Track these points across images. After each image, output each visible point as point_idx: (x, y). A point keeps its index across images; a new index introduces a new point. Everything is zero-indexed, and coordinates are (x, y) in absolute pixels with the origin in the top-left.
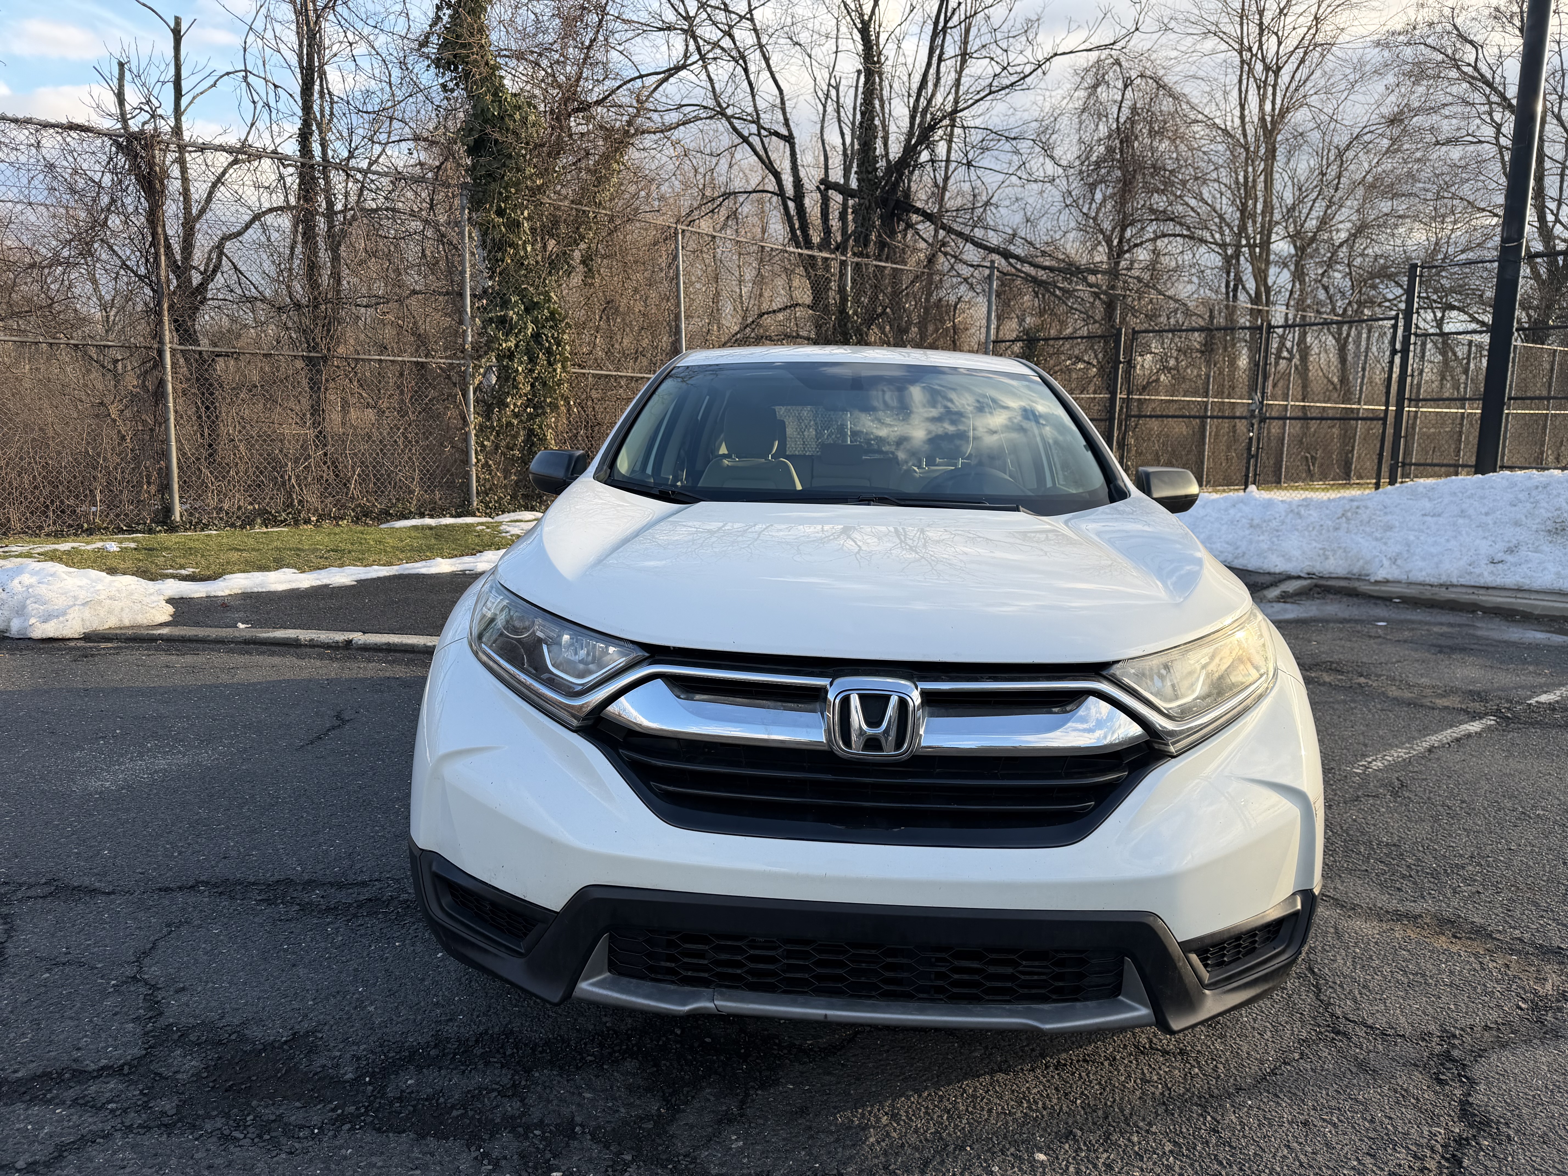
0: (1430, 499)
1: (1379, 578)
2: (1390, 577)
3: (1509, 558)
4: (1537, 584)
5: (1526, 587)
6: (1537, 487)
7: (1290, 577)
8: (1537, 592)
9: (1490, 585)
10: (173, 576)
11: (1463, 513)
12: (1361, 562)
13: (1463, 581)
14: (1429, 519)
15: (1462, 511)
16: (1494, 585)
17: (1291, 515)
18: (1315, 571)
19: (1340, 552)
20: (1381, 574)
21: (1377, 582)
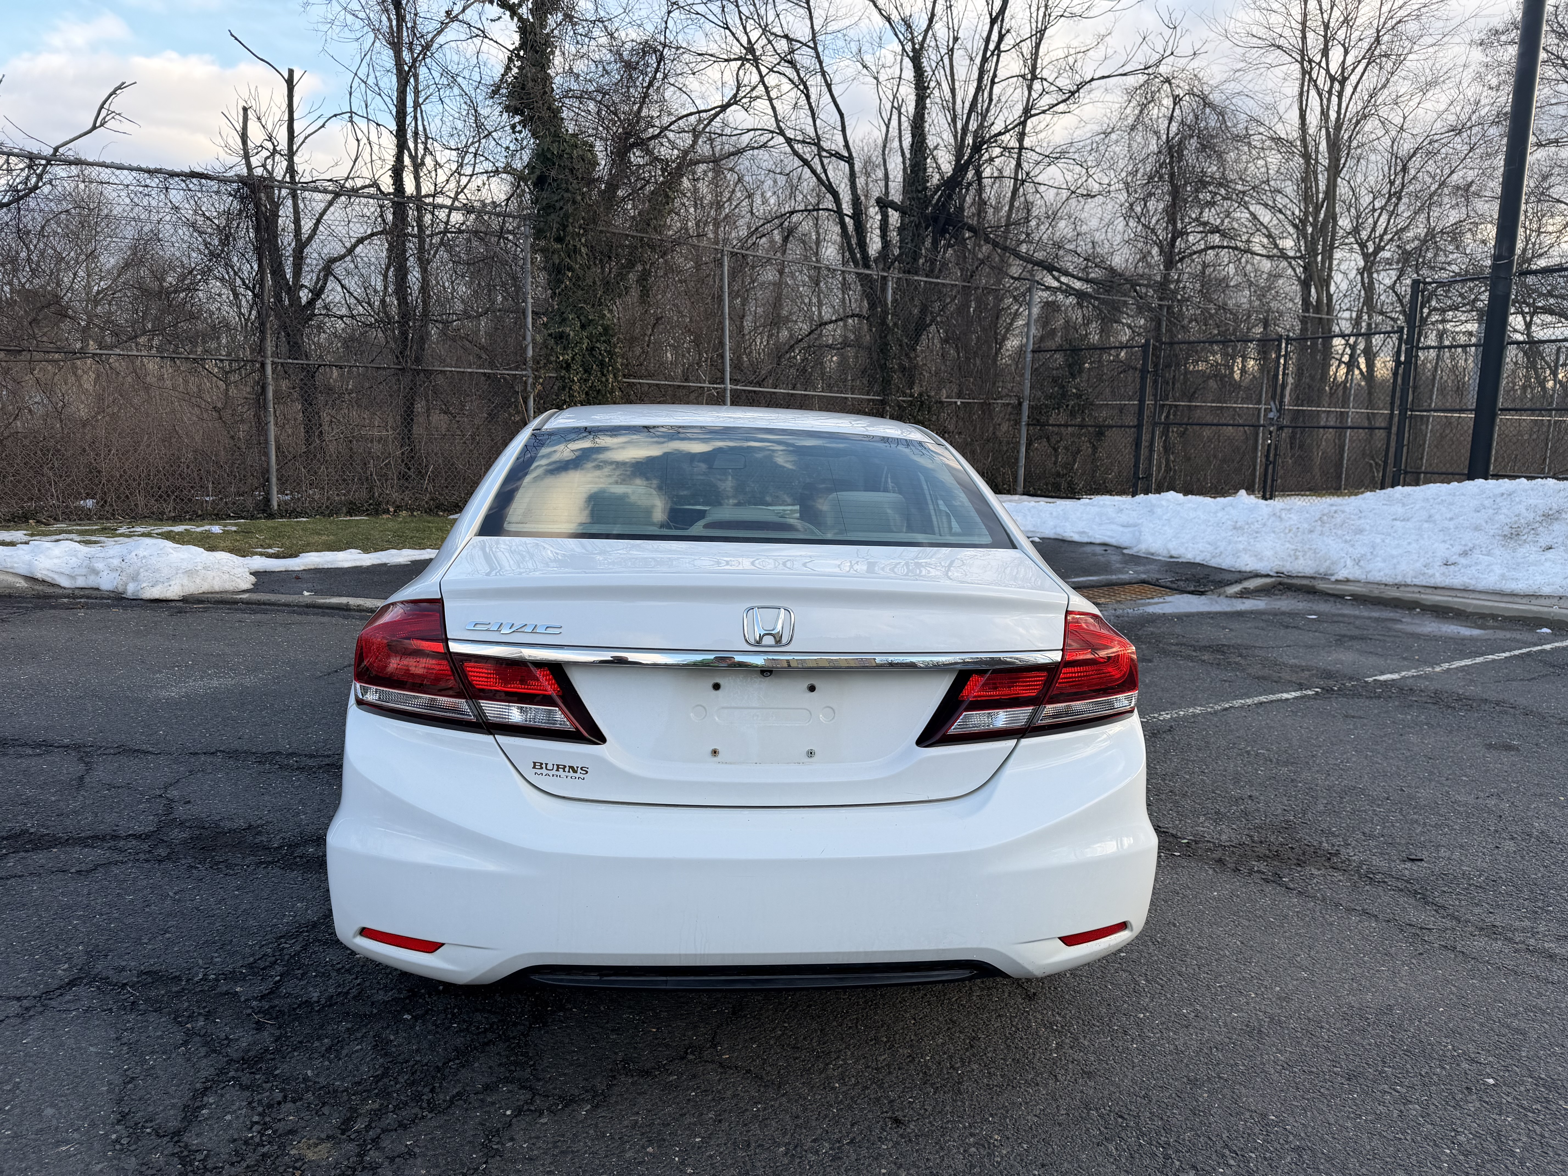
0: (1404, 505)
1: (1340, 577)
2: (1351, 577)
3: (1463, 561)
4: (1481, 586)
5: (1471, 588)
6: (1503, 494)
7: (1257, 575)
8: (1480, 592)
9: (1439, 585)
10: (261, 554)
11: (1430, 519)
12: (1328, 563)
13: (1417, 581)
14: (1398, 523)
15: (1430, 517)
16: (1443, 585)
17: (1273, 518)
18: (1284, 570)
19: (1310, 554)
20: (1342, 574)
21: (1337, 581)
